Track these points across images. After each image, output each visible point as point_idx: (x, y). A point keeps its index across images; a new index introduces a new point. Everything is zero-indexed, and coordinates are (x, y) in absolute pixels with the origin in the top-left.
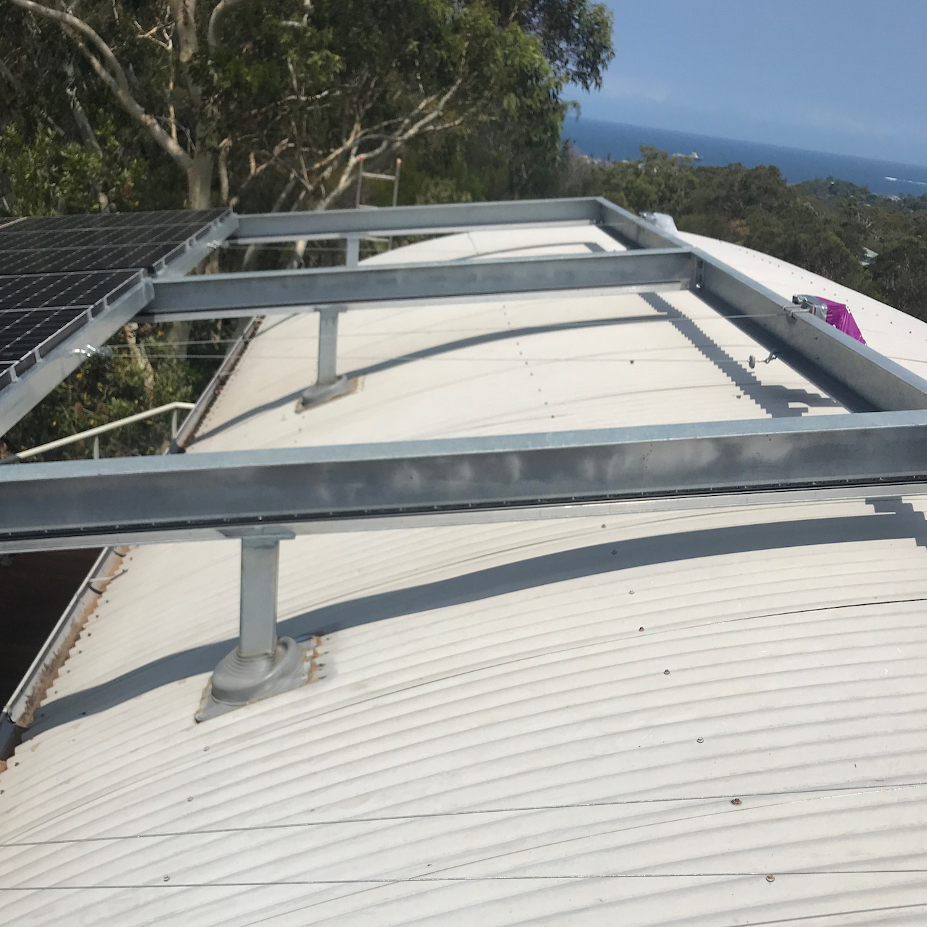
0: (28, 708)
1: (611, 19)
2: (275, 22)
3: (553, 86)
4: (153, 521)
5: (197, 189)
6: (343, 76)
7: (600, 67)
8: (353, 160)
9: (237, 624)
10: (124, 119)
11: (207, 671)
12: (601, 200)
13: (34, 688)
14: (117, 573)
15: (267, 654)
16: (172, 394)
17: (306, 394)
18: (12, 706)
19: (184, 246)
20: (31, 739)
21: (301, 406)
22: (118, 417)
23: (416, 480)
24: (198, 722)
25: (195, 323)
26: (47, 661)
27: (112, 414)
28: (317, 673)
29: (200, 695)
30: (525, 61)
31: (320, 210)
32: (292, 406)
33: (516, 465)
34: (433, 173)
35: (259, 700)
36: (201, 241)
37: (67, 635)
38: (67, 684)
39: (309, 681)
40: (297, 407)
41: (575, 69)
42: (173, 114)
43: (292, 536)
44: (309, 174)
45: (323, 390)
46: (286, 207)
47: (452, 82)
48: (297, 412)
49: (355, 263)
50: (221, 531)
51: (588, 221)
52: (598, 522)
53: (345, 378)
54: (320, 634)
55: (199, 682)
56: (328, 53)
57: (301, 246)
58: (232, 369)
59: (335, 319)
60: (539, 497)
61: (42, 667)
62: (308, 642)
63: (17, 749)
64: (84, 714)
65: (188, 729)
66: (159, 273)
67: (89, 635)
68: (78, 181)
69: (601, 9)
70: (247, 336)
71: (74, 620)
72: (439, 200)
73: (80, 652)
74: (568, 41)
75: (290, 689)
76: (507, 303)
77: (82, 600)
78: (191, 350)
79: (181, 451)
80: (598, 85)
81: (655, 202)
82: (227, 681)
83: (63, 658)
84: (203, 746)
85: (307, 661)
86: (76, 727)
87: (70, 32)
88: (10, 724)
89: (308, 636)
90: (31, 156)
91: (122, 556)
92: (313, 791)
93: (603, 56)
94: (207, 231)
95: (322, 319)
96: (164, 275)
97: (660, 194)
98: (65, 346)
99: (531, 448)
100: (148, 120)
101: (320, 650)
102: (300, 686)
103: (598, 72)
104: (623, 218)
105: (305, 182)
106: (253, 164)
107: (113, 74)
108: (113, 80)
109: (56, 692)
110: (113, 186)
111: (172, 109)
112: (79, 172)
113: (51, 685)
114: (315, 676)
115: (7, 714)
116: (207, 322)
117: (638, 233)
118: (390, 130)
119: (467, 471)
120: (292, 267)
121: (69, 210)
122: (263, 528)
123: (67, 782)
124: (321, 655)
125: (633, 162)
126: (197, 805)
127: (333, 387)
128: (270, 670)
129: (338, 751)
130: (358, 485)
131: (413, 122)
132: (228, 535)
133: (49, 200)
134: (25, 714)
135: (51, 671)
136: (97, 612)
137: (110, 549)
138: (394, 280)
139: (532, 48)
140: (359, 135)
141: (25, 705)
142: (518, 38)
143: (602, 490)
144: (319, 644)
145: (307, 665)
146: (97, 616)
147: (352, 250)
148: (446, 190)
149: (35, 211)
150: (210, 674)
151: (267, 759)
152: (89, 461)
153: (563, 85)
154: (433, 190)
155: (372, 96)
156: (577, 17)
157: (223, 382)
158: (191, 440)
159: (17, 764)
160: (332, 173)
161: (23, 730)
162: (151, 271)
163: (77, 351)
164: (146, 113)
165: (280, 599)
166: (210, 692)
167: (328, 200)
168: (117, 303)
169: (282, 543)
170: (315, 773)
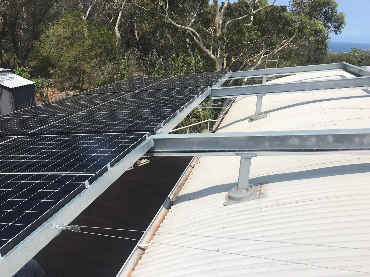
0: (174, 196)
1: (346, 15)
2: (243, 25)
3: (326, 34)
4: (216, 150)
5: (218, 66)
6: (261, 36)
7: (341, 28)
8: (262, 57)
9: (237, 178)
10: (201, 50)
11: (227, 191)
12: (345, 63)
13: (176, 191)
14: (198, 162)
15: (246, 188)
16: (208, 117)
17: (252, 117)
18: (170, 195)
19: (219, 80)
20: (176, 205)
21: (250, 121)
22: (194, 123)
23: (297, 142)
24: (224, 206)
25: (215, 99)
26: (179, 184)
27: (192, 122)
28: (261, 195)
29: (224, 198)
30: (317, 28)
31: (252, 69)
32: (247, 120)
33: (331, 139)
34: (285, 59)
35: (243, 201)
36: (223, 79)
37: (184, 178)
38: (185, 191)
39: (259, 198)
40: (249, 121)
41: (333, 29)
42: (212, 49)
43: (256, 156)
44: (250, 61)
45: (257, 116)
46: (242, 69)
47: (293, 35)
48: (249, 122)
49: (265, 83)
50: (235, 153)
51: (340, 69)
52: (357, 157)
53: (264, 113)
54: (261, 184)
55: (224, 194)
56: (257, 32)
57: (246, 80)
58: (228, 111)
59: (262, 98)
60: (339, 148)
61: (178, 186)
62: (258, 186)
63: (172, 207)
64: (190, 199)
65: (221, 207)
66: (213, 87)
67: (191, 178)
68: (189, 66)
69: (342, 13)
70: (232, 103)
71: (186, 174)
72: (286, 66)
73: (188, 183)
74: (331, 22)
75: (253, 199)
76: (315, 93)
77: (188, 169)
78: (213, 106)
79: (214, 132)
80: (340, 33)
81: (356, 63)
82: (233, 195)
83: (183, 184)
84: (227, 213)
85: (258, 191)
86: (188, 203)
87: (189, 31)
88: (169, 200)
89: (257, 184)
90: (178, 60)
91: (199, 158)
92: (263, 231)
93: (343, 25)
94: (224, 76)
95: (258, 98)
96: (214, 88)
97: (358, 61)
98: (190, 105)
99: (337, 134)
100: (207, 50)
101: (262, 189)
102: (256, 199)
103: (341, 30)
104: (354, 68)
105: (249, 63)
106: (233, 59)
107: (199, 40)
108: (199, 42)
109: (182, 193)
110: (197, 66)
111: (212, 48)
112: (189, 64)
113: (180, 191)
114: (261, 196)
115: (169, 197)
116: (218, 99)
117: (360, 72)
118: (273, 49)
119: (314, 140)
120: (243, 85)
121: (185, 73)
122: (247, 153)
123: (187, 218)
124: (262, 190)
125: (348, 53)
126: (226, 230)
127: (260, 115)
128: (247, 193)
129: (270, 219)
130: (277, 143)
131: (280, 47)
132: (237, 155)
133: (182, 71)
134: (173, 198)
135: (180, 187)
136: (192, 172)
137: (196, 156)
138: (280, 87)
139: (319, 24)
140: (264, 50)
141: (173, 195)
142: (315, 22)
143: (362, 147)
144: (261, 187)
145: (258, 193)
146: (193, 173)
147: (264, 80)
148: (288, 63)
149: (178, 73)
150: (228, 192)
151: (247, 219)
152: (186, 134)
153: (329, 33)
154: (284, 63)
155: (269, 40)
156: (334, 16)
157: (225, 114)
158: (217, 129)
159: (172, 211)
160: (256, 60)
161: (174, 202)
162: (211, 86)
164: (206, 49)
165: (250, 172)
166: (228, 198)
167: (254, 67)
168: (203, 94)
169: (252, 157)
170: (264, 225)
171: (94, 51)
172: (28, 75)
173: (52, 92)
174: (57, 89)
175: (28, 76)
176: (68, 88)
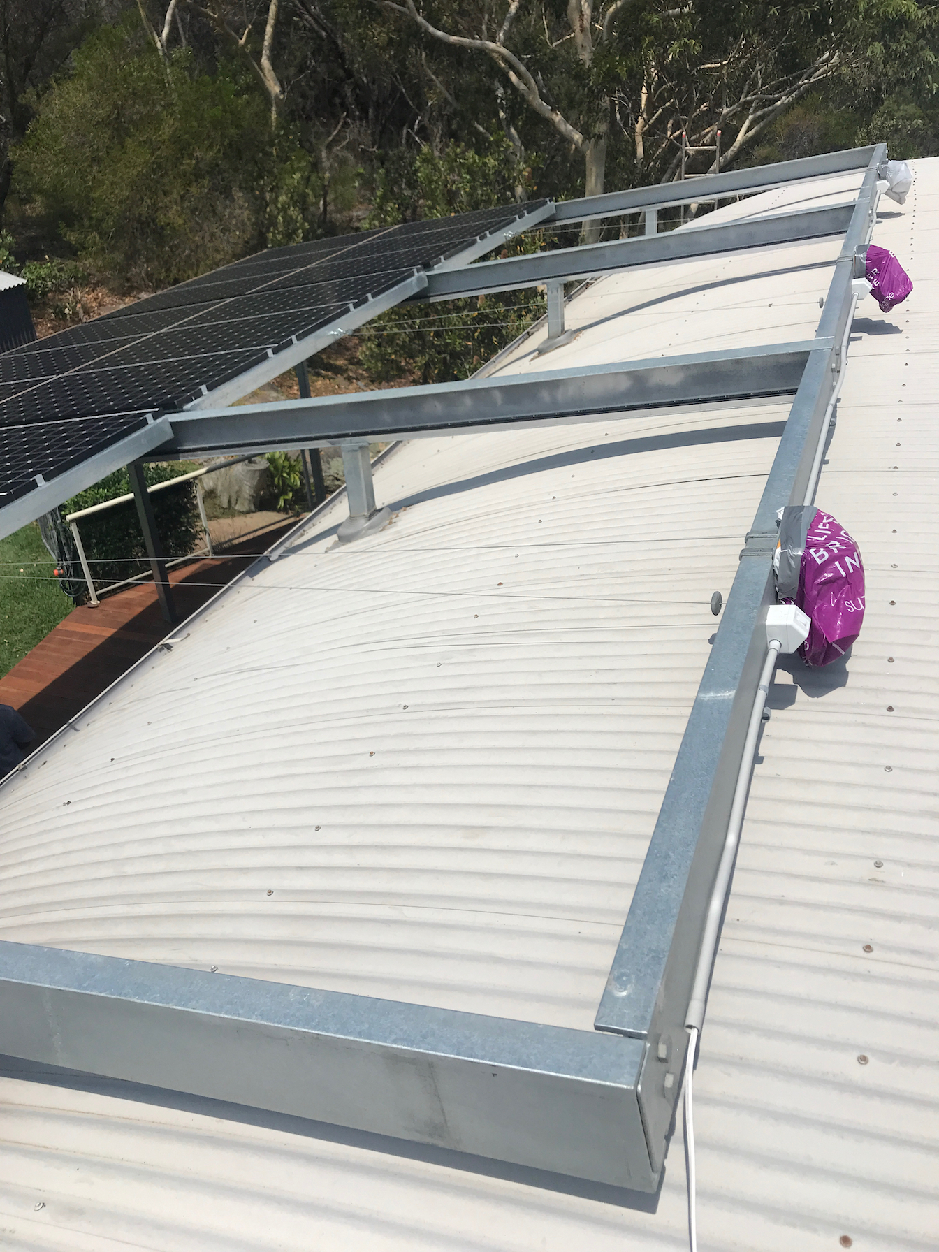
5: (593, 168)
15: (364, 515)
21: (537, 356)
23: (438, 408)
24: (326, 552)
30: (890, 9)
39: (382, 531)
45: (551, 343)
53: (569, 332)
56: (686, 40)
62: (399, 510)
66: (437, 267)
82: (341, 531)
85: (389, 520)
88: (267, 562)
89: (401, 507)
96: (441, 268)
100: (554, 116)
101: (401, 514)
107: (526, 82)
108: (526, 89)
114: (386, 528)
115: (266, 556)
124: (399, 517)
127: (558, 339)
128: (365, 524)
145: (387, 522)
147: (651, 221)
162: (428, 267)
163: (332, 333)
164: (552, 110)
168: (383, 296)
171: (191, 156)
172: (8, 256)
173: (95, 299)
174: (110, 290)
175: (7, 260)
176: (145, 284)
